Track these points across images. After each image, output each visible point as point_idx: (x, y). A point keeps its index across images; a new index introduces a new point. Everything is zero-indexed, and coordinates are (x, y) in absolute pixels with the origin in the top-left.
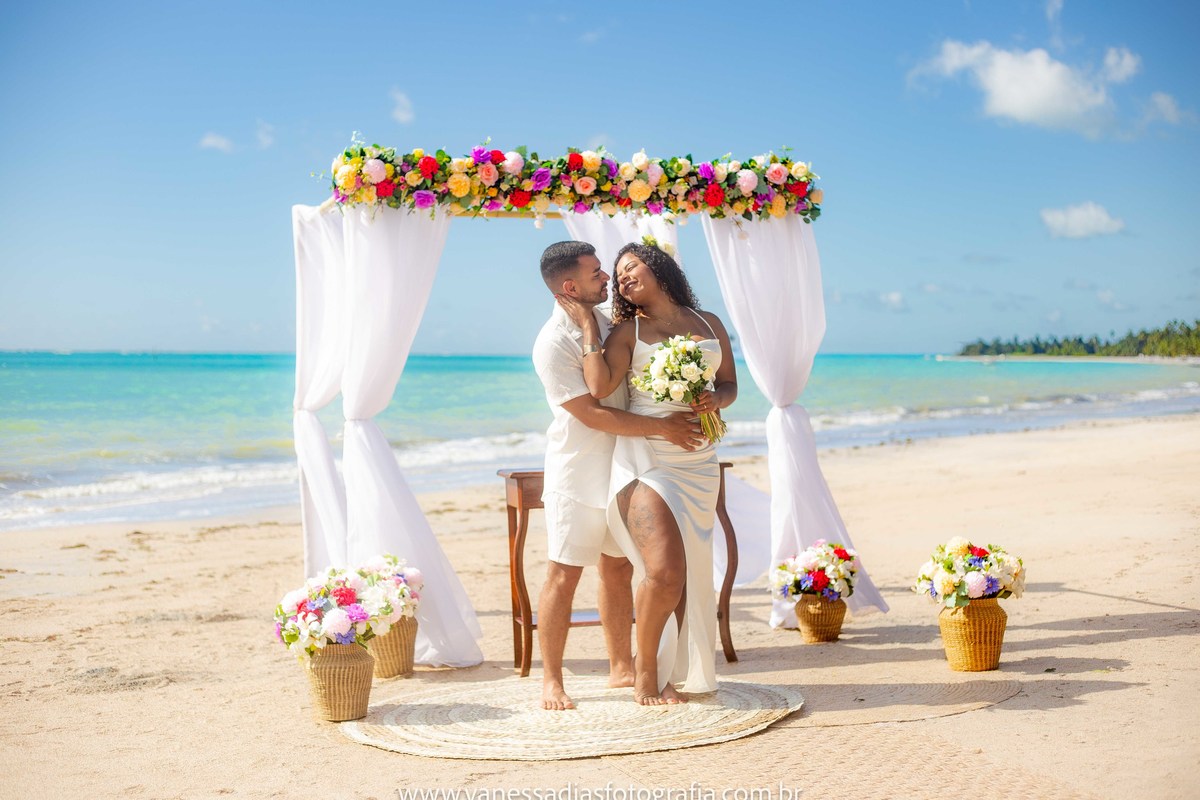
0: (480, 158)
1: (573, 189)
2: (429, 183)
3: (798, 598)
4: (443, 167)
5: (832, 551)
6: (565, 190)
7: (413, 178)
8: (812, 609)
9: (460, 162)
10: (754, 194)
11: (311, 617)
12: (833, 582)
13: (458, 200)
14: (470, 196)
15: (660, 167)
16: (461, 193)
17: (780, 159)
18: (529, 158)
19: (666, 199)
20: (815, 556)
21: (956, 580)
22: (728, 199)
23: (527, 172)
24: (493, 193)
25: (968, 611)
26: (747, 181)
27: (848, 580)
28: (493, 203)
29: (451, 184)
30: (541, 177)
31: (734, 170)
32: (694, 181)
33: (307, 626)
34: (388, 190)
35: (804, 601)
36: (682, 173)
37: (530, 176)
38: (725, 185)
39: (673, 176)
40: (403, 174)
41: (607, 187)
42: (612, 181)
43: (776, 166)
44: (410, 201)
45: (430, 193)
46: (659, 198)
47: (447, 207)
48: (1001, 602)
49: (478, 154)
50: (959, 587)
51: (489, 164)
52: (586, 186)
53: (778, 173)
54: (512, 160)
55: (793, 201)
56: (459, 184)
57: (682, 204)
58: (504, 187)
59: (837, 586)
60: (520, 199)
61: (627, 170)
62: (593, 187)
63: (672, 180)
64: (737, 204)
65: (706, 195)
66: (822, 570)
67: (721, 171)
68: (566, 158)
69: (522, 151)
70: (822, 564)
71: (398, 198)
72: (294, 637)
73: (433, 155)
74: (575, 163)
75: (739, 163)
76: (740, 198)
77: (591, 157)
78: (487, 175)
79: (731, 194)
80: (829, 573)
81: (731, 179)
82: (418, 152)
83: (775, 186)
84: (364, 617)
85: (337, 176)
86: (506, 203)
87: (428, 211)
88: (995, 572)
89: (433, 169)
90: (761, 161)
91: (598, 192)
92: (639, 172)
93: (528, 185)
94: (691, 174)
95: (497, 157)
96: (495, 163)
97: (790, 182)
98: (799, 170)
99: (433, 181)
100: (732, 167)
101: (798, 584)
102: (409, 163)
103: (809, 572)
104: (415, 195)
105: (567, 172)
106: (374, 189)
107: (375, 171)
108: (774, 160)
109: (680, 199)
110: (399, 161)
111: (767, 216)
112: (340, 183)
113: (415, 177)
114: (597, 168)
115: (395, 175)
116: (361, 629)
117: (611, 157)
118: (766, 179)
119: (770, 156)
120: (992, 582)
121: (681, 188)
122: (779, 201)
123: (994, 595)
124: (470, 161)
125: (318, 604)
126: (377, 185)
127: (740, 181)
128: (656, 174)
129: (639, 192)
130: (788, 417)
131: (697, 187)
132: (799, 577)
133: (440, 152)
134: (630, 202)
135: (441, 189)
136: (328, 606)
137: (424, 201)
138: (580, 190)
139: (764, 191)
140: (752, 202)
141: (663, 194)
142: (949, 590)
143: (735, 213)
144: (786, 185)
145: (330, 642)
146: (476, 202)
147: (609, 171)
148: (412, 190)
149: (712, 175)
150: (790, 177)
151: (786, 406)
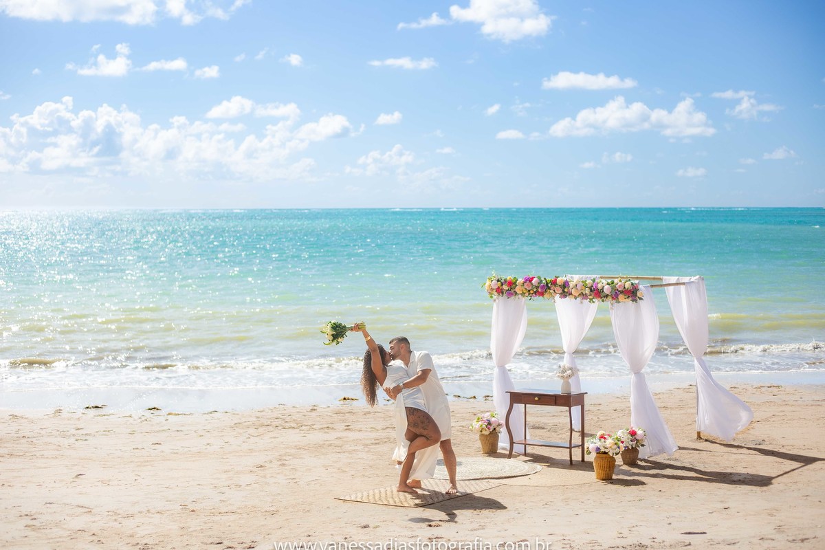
1: (554, 291)
4: (515, 283)
6: (552, 292)
7: (505, 287)
9: (520, 280)
10: (612, 294)
13: (519, 295)
14: (524, 293)
15: (581, 284)
16: (519, 292)
18: (542, 279)
19: (585, 295)
22: (604, 296)
24: (532, 292)
26: (607, 290)
28: (533, 295)
31: (604, 286)
32: (592, 289)
34: (499, 291)
36: (589, 286)
37: (539, 287)
38: (601, 291)
39: (586, 286)
40: (503, 285)
41: (566, 290)
42: (567, 288)
43: (620, 283)
45: (511, 292)
49: (525, 279)
51: (528, 282)
52: (558, 290)
53: (621, 286)
54: (535, 281)
56: (518, 289)
57: (590, 297)
58: (535, 290)
60: (539, 294)
61: (571, 285)
62: (561, 290)
63: (585, 288)
65: (596, 294)
67: (600, 286)
69: (539, 278)
71: (502, 293)
73: (513, 279)
74: (555, 282)
75: (607, 283)
76: (608, 295)
77: (560, 279)
78: (528, 286)
79: (602, 295)
81: (603, 289)
82: (508, 278)
83: (619, 291)
86: (536, 295)
89: (512, 284)
91: (564, 292)
92: (576, 285)
93: (540, 290)
95: (531, 280)
96: (530, 282)
97: (624, 290)
98: (628, 285)
99: (512, 288)
100: (604, 284)
102: (505, 282)
104: (507, 293)
106: (496, 291)
107: (495, 285)
109: (589, 295)
110: (503, 281)
113: (507, 287)
115: (501, 286)
117: (567, 280)
118: (616, 289)
121: (587, 291)
122: (621, 297)
124: (523, 281)
126: (496, 289)
127: (605, 290)
128: (580, 286)
129: (576, 292)
133: (515, 278)
134: (573, 296)
135: (515, 291)
137: (511, 295)
138: (557, 292)
139: (615, 293)
140: (612, 298)
141: (584, 293)
146: (526, 295)
147: (565, 285)
148: (506, 291)
149: (596, 288)
150: (625, 288)
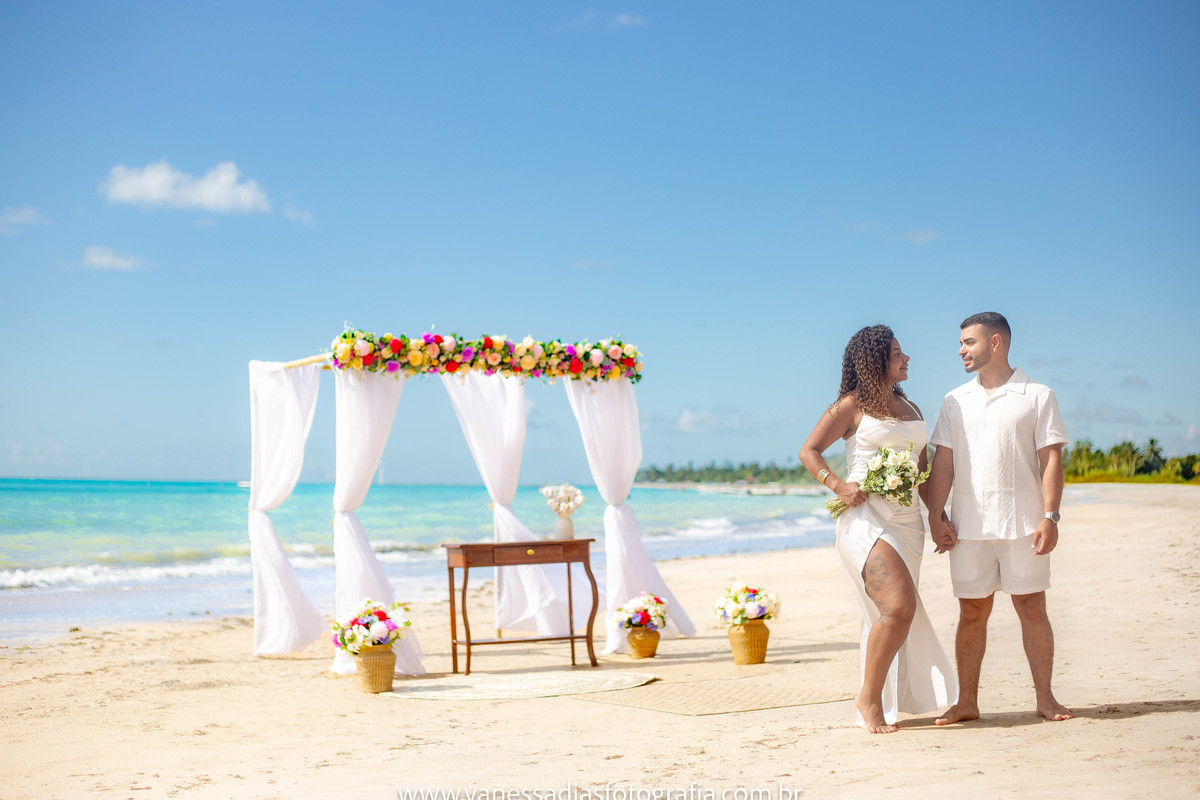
0: (428, 341)
1: (486, 361)
2: (396, 356)
3: (630, 630)
4: (405, 346)
5: (652, 598)
6: (481, 361)
7: (387, 353)
8: (637, 637)
9: (415, 342)
10: (601, 366)
11: (362, 628)
12: (652, 619)
13: (414, 368)
14: (422, 365)
15: (541, 348)
16: (416, 364)
17: (617, 342)
19: (545, 368)
20: (642, 602)
21: (740, 607)
22: (584, 369)
23: (458, 350)
24: (435, 363)
25: (747, 627)
26: (597, 357)
27: (662, 617)
28: (435, 369)
29: (410, 357)
30: (467, 353)
31: (588, 350)
32: (562, 356)
33: (360, 632)
34: (370, 361)
35: (633, 632)
36: (557, 350)
37: (460, 352)
38: (582, 360)
39: (549, 353)
40: (380, 350)
41: (507, 360)
42: (511, 356)
43: (614, 347)
44: (384, 368)
45: (397, 362)
46: (540, 367)
47: (406, 372)
48: (766, 621)
49: (426, 338)
50: (742, 612)
51: (435, 345)
52: (494, 359)
53: (616, 351)
54: (448, 342)
55: (624, 370)
56: (415, 357)
57: (554, 371)
58: (443, 359)
59: (655, 621)
60: (452, 366)
61: (521, 347)
62: (499, 360)
63: (549, 355)
64: (589, 372)
65: (571, 366)
66: (646, 611)
67: (580, 351)
68: (483, 341)
69: (453, 336)
70: (646, 607)
71: (376, 366)
72: (352, 640)
73: (399, 339)
74: (488, 344)
75: (592, 346)
76: (592, 368)
77: (498, 340)
78: (432, 351)
79: (585, 365)
80: (650, 613)
81: (587, 356)
82: (389, 336)
83: (613, 360)
84: (395, 627)
85: (337, 351)
86: (442, 368)
87: (393, 374)
88: (764, 603)
89: (399, 347)
90: (605, 343)
91: (502, 363)
92: (528, 350)
93: (458, 358)
94: (561, 352)
95: (438, 340)
96: (438, 344)
97: (624, 357)
98: (629, 350)
99: (399, 355)
100: (587, 348)
101: (630, 621)
102: (383, 343)
103: (638, 612)
104: (387, 363)
105: (484, 349)
106: (361, 360)
107: (364, 348)
108: (613, 343)
109: (553, 368)
110: (377, 340)
111: (608, 379)
112: (338, 356)
113: (387, 352)
114: (502, 347)
115: (375, 351)
116: (393, 635)
117: (511, 341)
118: (608, 356)
119: (610, 340)
120: (762, 609)
121: (555, 361)
123: (762, 617)
124: (423, 341)
125: (366, 621)
126: (364, 357)
127: (591, 358)
128: (539, 352)
129: (528, 363)
130: (619, 512)
131: (564, 360)
132: (631, 616)
133: (403, 336)
134: (521, 370)
135: (404, 360)
136: (373, 622)
137: (392, 368)
138: (490, 362)
139: (607, 364)
140: (599, 371)
141: (543, 365)
142: (736, 614)
143: (586, 377)
144: (621, 360)
145: (374, 644)
146: (425, 369)
147: (508, 349)
148: (385, 361)
149: (575, 353)
150: (623, 354)
151: (617, 505)
